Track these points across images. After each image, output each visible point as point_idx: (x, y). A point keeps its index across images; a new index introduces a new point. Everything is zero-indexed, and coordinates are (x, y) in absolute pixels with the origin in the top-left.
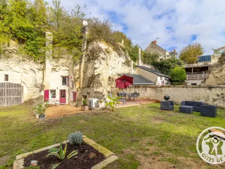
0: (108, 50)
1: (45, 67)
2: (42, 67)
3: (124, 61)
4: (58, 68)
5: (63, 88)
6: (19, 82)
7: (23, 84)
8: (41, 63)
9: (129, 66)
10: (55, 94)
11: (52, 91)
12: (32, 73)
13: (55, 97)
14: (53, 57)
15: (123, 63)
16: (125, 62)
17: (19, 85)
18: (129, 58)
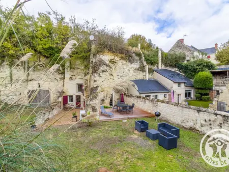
0: (114, 60)
1: (64, 76)
2: (63, 77)
3: (138, 66)
4: (74, 77)
5: (78, 94)
6: (47, 89)
7: (50, 91)
8: (62, 73)
9: (144, 71)
10: (72, 99)
11: (70, 96)
12: (56, 81)
13: (72, 101)
14: (71, 68)
15: (135, 69)
16: (139, 68)
17: (47, 92)
18: (145, 63)
